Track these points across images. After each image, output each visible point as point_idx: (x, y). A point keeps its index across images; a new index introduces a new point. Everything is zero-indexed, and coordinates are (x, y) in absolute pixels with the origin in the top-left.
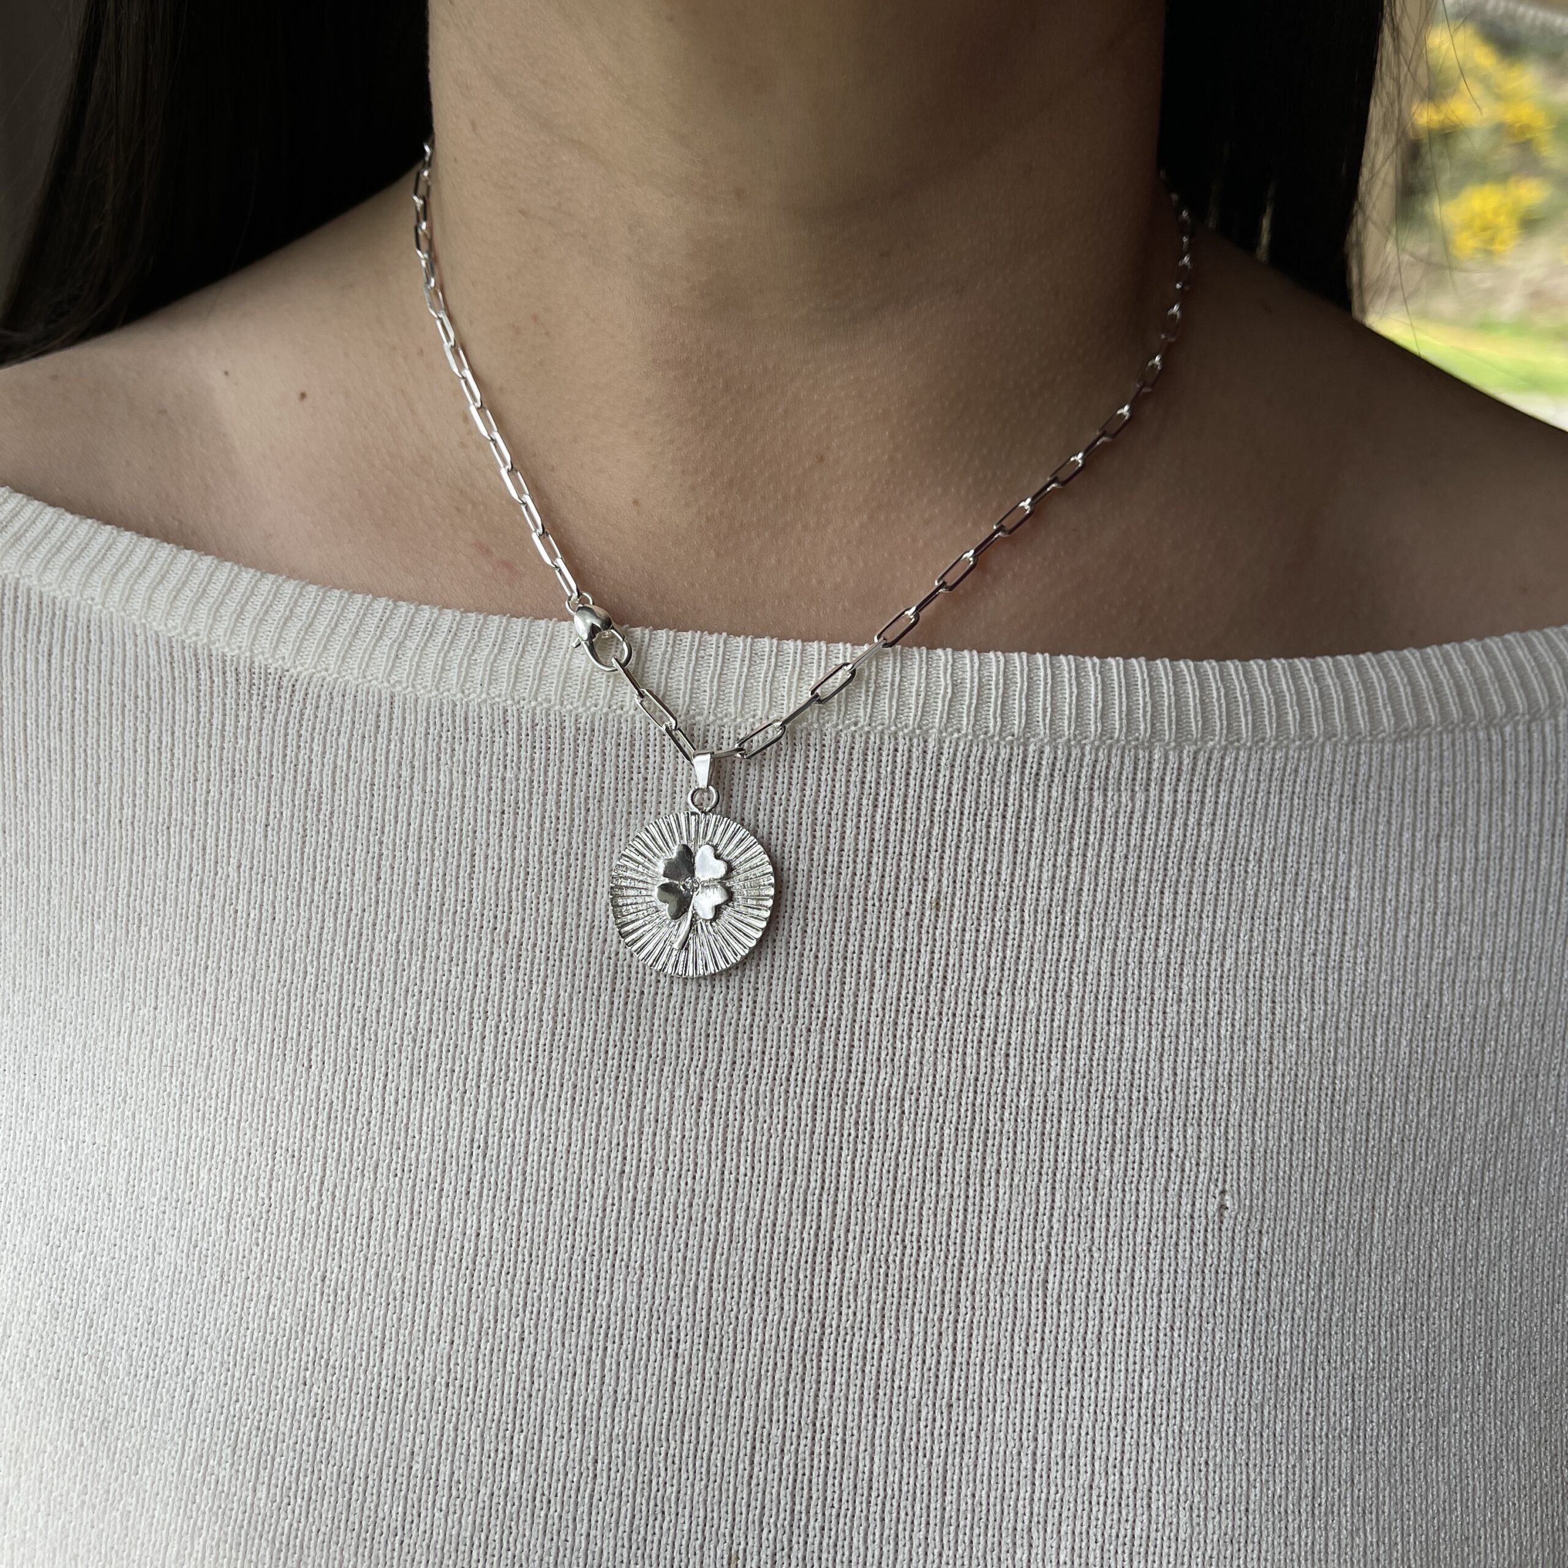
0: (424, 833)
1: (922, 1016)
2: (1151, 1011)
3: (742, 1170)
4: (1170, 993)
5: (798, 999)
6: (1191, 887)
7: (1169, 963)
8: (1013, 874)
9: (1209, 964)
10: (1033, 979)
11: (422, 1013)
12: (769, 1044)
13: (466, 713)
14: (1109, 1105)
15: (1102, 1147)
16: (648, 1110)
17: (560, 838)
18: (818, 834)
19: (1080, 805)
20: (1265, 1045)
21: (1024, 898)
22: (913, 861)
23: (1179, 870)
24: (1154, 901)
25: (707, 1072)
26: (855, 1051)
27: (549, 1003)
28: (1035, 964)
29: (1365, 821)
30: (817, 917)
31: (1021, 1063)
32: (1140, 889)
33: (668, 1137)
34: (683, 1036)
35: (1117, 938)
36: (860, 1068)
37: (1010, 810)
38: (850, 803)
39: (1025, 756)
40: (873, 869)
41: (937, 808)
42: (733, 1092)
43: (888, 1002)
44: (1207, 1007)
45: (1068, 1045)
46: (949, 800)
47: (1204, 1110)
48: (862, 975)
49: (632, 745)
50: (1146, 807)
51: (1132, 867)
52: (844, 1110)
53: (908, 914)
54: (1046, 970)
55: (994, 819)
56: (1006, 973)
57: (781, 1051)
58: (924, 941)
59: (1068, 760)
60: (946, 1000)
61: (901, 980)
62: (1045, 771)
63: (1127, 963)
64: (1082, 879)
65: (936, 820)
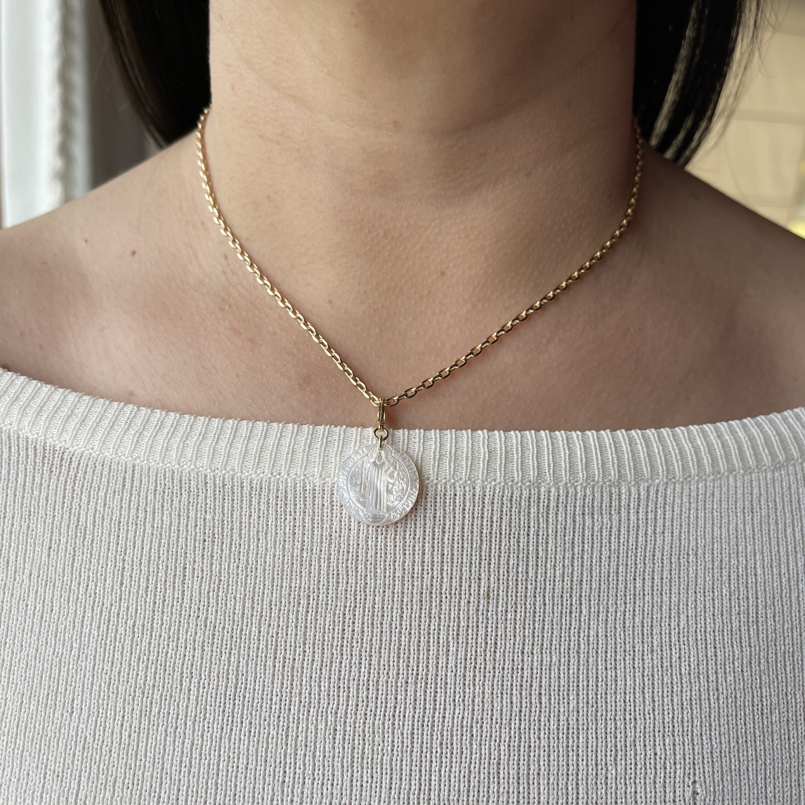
0: (152, 555)
1: (482, 670)
2: (634, 659)
3: (365, 779)
4: (646, 646)
5: (399, 662)
6: (653, 575)
7: (643, 626)
8: (536, 573)
9: (669, 625)
10: (554, 642)
11: (149, 674)
12: (380, 692)
13: (181, 477)
14: (611, 726)
15: (608, 755)
16: (300, 738)
17: (241, 558)
18: (407, 552)
19: (577, 525)
20: (712, 678)
21: (545, 588)
22: (470, 567)
23: (645, 563)
24: (630, 586)
25: (339, 712)
26: (438, 695)
27: (233, 667)
28: (555, 632)
29: (761, 524)
30: (409, 607)
31: (550, 699)
32: (620, 578)
33: (314, 756)
34: (323, 688)
35: (608, 612)
36: (442, 707)
37: (532, 530)
38: (427, 531)
39: (539, 495)
40: (445, 574)
41: (484, 531)
42: (357, 725)
43: (459, 662)
44: (671, 654)
45: (581, 685)
46: (492, 526)
47: (676, 726)
48: (441, 644)
49: (286, 498)
50: (620, 524)
51: (613, 564)
52: (432, 735)
53: (469, 602)
54: (563, 635)
55: (522, 537)
56: (536, 639)
57: (389, 697)
58: (481, 620)
59: (567, 496)
60: (497, 659)
61: (467, 647)
62: (553, 504)
63: (615, 628)
64: (582, 573)
65: (484, 539)
